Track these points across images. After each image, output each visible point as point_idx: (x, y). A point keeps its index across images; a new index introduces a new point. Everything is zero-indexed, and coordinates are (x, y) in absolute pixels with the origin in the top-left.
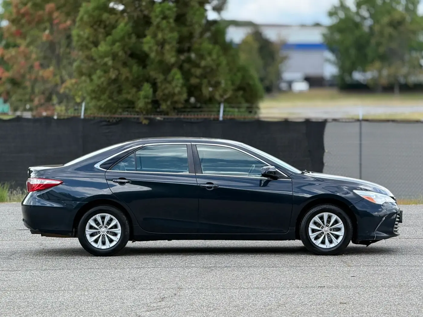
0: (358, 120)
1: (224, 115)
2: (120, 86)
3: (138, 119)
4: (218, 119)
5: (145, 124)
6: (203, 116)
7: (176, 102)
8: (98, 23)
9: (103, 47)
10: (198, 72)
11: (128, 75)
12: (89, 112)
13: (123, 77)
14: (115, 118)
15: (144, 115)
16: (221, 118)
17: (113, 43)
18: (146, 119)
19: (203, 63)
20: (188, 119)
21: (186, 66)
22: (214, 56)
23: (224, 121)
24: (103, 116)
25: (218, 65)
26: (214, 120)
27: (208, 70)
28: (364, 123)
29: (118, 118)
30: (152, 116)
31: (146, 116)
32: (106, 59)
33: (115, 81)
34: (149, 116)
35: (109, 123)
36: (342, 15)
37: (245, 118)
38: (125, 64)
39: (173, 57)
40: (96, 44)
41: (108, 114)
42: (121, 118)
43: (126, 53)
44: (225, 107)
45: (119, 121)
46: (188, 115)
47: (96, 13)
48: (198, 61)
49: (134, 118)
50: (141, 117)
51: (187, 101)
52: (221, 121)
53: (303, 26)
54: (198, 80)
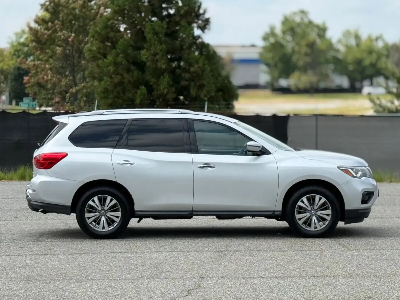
0: (315, 115)
1: (208, 110)
7: (168, 100)
11: (130, 79)
12: (101, 108)
17: (118, 55)
21: (178, 71)
27: (195, 75)
28: (319, 117)
36: (272, 40)
37: (224, 113)
38: (128, 70)
39: (164, 64)
40: (105, 55)
44: (208, 104)
48: (187, 68)
51: (176, 99)
53: (243, 46)
54: (187, 83)
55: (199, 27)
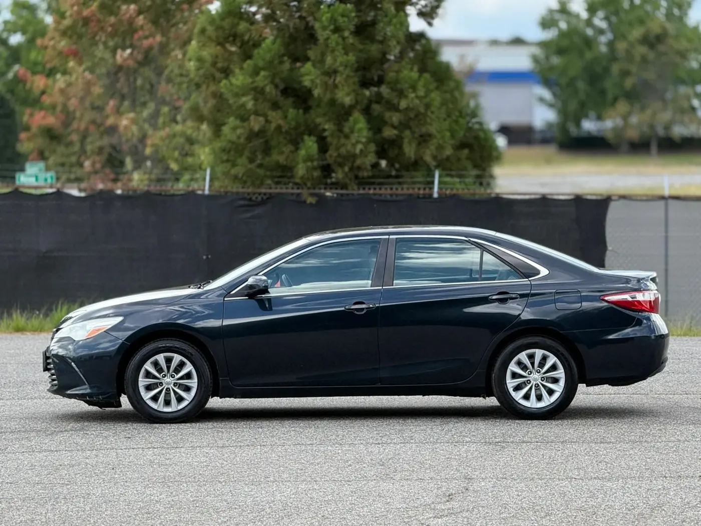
0: (663, 198)
1: (440, 188)
2: (267, 142)
3: (298, 195)
4: (431, 196)
5: (311, 204)
6: (405, 191)
7: (359, 168)
8: (231, 39)
9: (239, 79)
10: (395, 118)
11: (281, 122)
12: (217, 184)
13: (273, 126)
14: (260, 194)
15: (309, 188)
16: (436, 195)
17: (256, 72)
18: (312, 195)
19: (403, 104)
20: (381, 195)
21: (376, 108)
22: (421, 92)
23: (442, 197)
24: (241, 190)
25: (428, 106)
26: (425, 197)
27: (412, 115)
28: (670, 202)
29: (265, 194)
30: (322, 191)
31: (312, 191)
32: (244, 99)
33: (261, 133)
34: (317, 191)
35: (251, 203)
36: (563, 25)
37: (474, 194)
38: (275, 106)
39: (348, 94)
40: (227, 72)
41: (248, 188)
42: (270, 194)
43: (276, 86)
44: (440, 176)
45: (268, 198)
46: (380, 189)
47: (227, 23)
48: (395, 101)
49: (292, 194)
50: (305, 192)
51: (375, 166)
52: (436, 199)
54: (395, 132)
55: (421, 14)
